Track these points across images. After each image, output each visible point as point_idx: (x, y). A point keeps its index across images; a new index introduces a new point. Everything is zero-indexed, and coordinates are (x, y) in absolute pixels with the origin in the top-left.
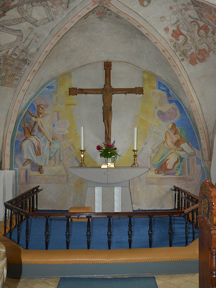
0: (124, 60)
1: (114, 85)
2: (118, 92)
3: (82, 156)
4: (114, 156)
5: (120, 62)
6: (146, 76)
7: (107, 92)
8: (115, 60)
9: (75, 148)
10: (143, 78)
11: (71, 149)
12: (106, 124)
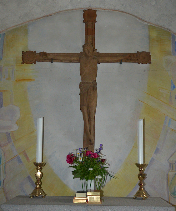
0: (116, 8)
1: (101, 47)
2: (107, 59)
3: (39, 174)
4: (100, 177)
5: (111, 10)
6: (154, 34)
7: (87, 57)
8: (102, 6)
9: (28, 159)
10: (149, 37)
11: (20, 161)
12: (86, 115)
